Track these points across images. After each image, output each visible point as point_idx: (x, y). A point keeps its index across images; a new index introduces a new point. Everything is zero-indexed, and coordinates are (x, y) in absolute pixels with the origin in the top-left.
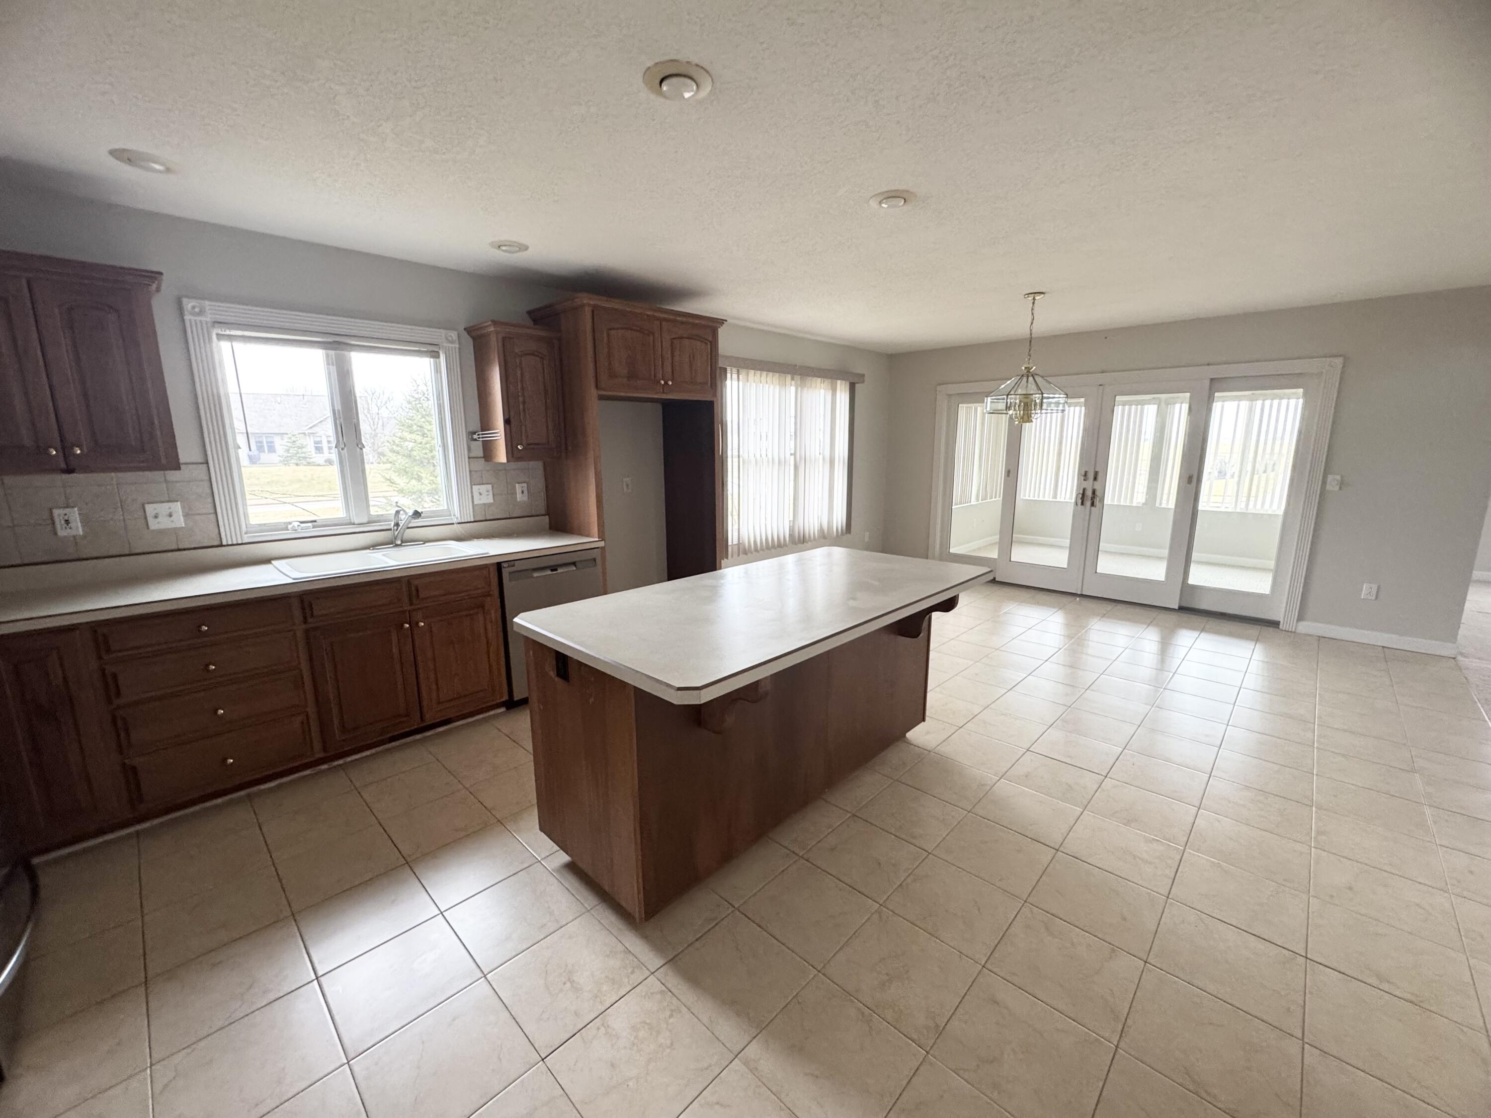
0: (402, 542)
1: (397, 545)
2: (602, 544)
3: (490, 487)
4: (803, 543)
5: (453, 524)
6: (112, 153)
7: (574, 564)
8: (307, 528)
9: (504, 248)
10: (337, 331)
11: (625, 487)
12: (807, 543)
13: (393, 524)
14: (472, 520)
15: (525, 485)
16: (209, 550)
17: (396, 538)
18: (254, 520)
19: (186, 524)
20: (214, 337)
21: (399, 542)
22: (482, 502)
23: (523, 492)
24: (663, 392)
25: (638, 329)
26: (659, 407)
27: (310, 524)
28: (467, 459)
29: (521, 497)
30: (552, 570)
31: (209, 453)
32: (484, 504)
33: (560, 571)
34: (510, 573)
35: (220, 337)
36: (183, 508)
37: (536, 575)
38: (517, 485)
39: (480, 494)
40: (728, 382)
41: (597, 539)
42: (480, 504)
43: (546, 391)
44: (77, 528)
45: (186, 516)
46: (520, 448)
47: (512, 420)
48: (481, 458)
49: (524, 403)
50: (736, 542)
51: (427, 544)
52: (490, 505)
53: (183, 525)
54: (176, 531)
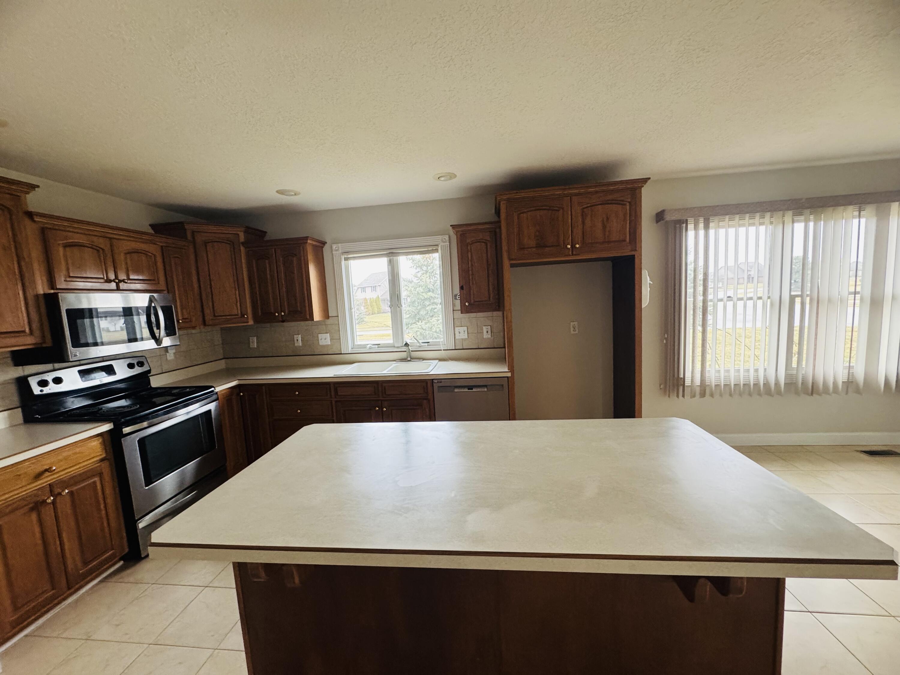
1: (408, 361)
2: (509, 375)
3: (465, 328)
4: (812, 394)
5: (441, 350)
6: (277, 192)
7: (485, 386)
8: (375, 348)
9: (442, 179)
10: (390, 247)
11: (572, 329)
12: (819, 394)
14: (454, 348)
15: (489, 327)
16: (324, 356)
18: (358, 342)
19: (331, 343)
20: (343, 259)
21: (409, 359)
22: (460, 338)
23: (487, 332)
24: (573, 255)
25: (548, 208)
26: (610, 263)
27: (377, 346)
28: (452, 311)
29: (486, 336)
30: (469, 389)
31: (339, 312)
32: (462, 339)
33: (474, 390)
34: (439, 387)
35: (346, 259)
36: (330, 336)
37: (456, 390)
38: (484, 327)
39: (460, 333)
40: (691, 233)
41: (508, 371)
42: (459, 339)
43: (488, 265)
44: (300, 343)
45: (331, 339)
46: (467, 305)
47: (464, 287)
48: (459, 310)
49: (472, 274)
50: (698, 382)
51: (424, 361)
52: (465, 340)
53: (330, 343)
54: (327, 346)
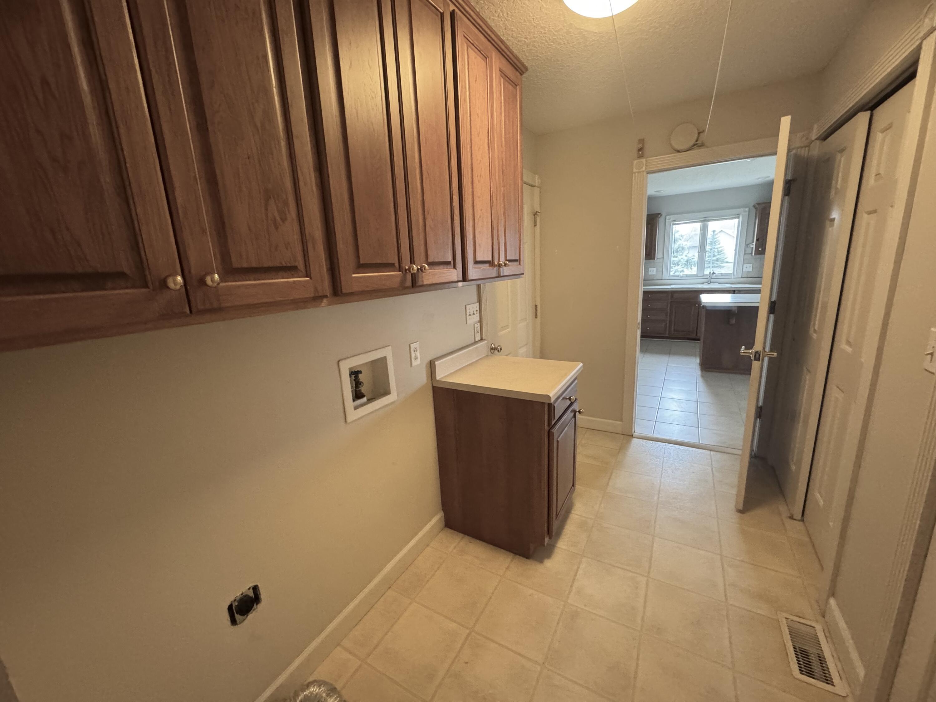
0: (711, 282)
1: (709, 284)
5: (732, 278)
13: (708, 277)
14: (741, 277)
17: (708, 282)
20: (672, 224)
21: (709, 283)
22: (746, 271)
27: (685, 276)
28: (743, 254)
35: (674, 224)
39: (747, 267)
48: (749, 254)
52: (750, 272)
